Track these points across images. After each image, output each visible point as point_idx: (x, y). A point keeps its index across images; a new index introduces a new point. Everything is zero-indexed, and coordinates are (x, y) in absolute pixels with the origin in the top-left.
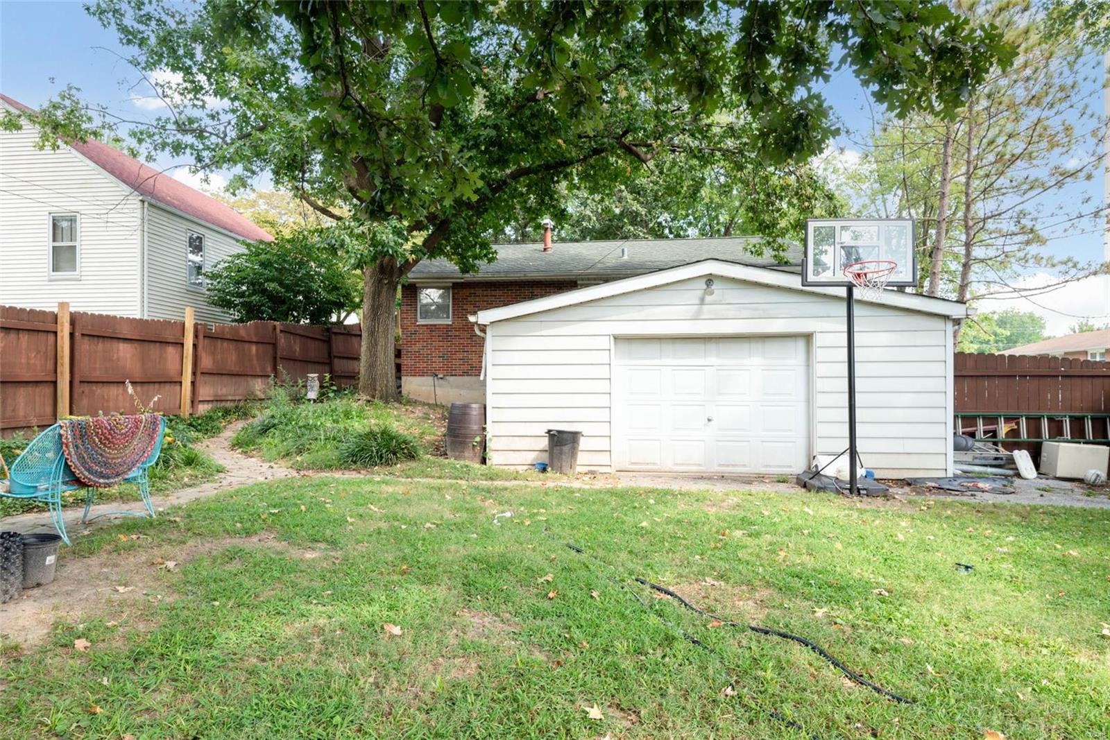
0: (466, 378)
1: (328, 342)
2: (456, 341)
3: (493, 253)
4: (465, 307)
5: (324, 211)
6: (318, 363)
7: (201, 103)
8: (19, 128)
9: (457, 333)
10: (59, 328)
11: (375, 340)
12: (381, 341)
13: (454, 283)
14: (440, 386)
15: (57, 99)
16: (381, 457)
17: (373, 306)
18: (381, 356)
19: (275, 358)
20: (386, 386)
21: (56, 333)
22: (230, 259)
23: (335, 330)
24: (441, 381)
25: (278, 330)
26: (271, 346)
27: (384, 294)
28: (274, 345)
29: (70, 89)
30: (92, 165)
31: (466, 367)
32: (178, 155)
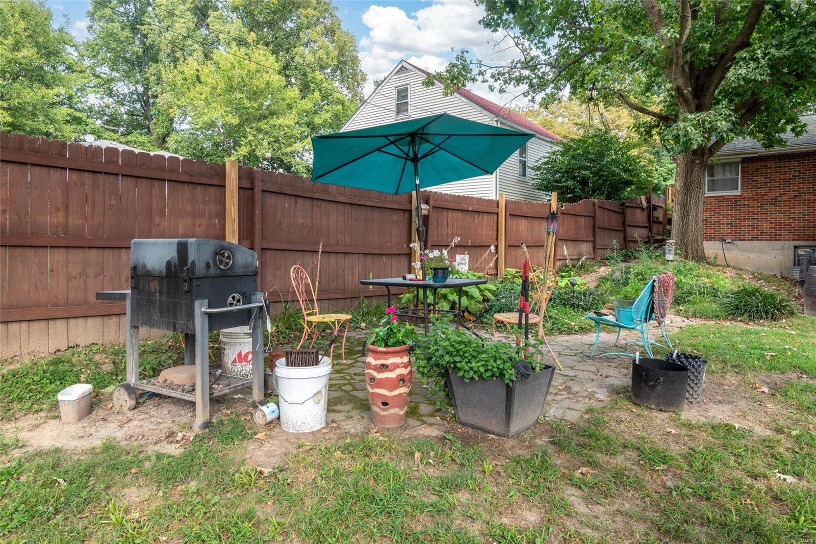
0: (755, 243)
1: (623, 214)
2: (746, 210)
3: (801, 127)
4: (755, 178)
5: (642, 110)
6: (617, 230)
7: (542, 45)
8: (433, 84)
9: (747, 203)
10: (500, 211)
11: (687, 211)
12: (693, 212)
13: (743, 159)
14: (729, 249)
15: (455, 61)
16: (767, 313)
17: (685, 183)
18: (692, 223)
19: (594, 227)
20: (697, 250)
21: (498, 214)
22: (548, 155)
23: (627, 204)
24: (728, 245)
25: (596, 206)
26: (591, 218)
27: (695, 173)
28: (594, 218)
29: (463, 52)
30: (466, 101)
31: (755, 233)
32: (518, 85)
